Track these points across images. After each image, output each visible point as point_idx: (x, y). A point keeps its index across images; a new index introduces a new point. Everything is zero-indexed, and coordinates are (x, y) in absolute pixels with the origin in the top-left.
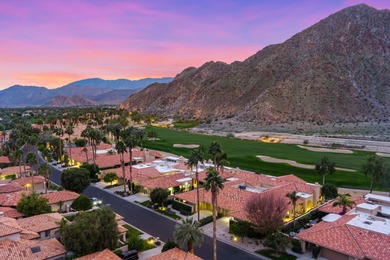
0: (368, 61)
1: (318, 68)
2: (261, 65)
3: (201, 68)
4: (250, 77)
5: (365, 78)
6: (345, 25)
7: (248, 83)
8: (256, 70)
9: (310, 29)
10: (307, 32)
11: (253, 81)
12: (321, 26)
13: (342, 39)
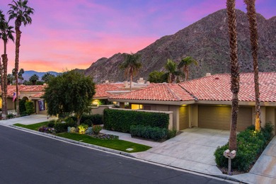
0: (243, 42)
1: (208, 46)
2: (161, 49)
3: (111, 58)
4: (152, 56)
5: (244, 54)
6: (221, 20)
7: (150, 61)
8: (157, 52)
9: (195, 24)
10: (194, 26)
11: (155, 59)
12: (203, 21)
13: (221, 28)
